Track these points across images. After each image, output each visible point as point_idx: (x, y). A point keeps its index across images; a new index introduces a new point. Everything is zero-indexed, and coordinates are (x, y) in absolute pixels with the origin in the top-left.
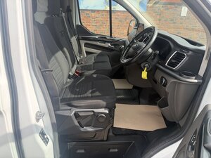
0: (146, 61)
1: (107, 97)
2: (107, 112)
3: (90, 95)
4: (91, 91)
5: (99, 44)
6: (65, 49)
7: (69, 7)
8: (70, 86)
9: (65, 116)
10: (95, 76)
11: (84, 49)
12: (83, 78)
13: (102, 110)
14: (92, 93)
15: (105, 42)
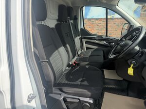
0: (133, 58)
1: (93, 88)
2: (92, 102)
3: (79, 83)
4: (81, 79)
5: (96, 41)
6: (68, 45)
7: (75, 16)
8: (67, 73)
9: (55, 99)
10: (87, 67)
11: (85, 45)
12: (78, 68)
13: (87, 100)
14: (82, 81)
15: (101, 40)
